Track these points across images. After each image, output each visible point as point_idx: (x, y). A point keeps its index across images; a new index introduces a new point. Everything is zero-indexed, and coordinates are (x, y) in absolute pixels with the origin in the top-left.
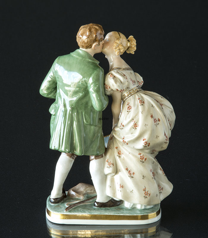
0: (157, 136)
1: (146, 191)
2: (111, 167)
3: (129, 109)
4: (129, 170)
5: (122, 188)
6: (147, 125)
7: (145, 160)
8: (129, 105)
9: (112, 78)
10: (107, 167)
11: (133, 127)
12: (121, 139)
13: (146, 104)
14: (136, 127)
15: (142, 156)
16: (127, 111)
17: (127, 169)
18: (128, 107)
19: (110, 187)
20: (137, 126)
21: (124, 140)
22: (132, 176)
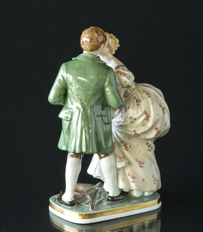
0: (165, 124)
1: (155, 178)
2: (122, 161)
3: (138, 103)
4: (138, 161)
5: (134, 179)
6: (159, 114)
7: (151, 148)
8: (136, 98)
9: (123, 75)
10: (119, 162)
11: (146, 119)
12: (131, 132)
13: (152, 95)
14: (148, 119)
15: (149, 145)
16: (137, 105)
17: (137, 160)
18: (136, 101)
19: (124, 180)
20: (149, 117)
21: (135, 132)
22: (142, 165)
